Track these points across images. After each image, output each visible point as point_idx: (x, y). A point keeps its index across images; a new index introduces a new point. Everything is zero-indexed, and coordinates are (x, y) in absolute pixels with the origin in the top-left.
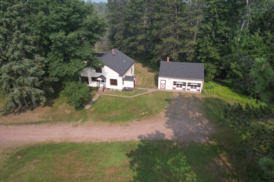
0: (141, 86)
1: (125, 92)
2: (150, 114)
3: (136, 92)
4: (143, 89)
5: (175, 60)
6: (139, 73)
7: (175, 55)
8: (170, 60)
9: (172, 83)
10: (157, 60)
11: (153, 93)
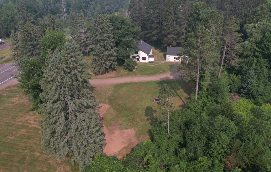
0: (157, 60)
1: (150, 63)
2: (164, 72)
3: (155, 63)
4: (159, 61)
5: (174, 46)
6: (155, 53)
7: (174, 43)
8: (172, 46)
9: (174, 58)
10: (165, 46)
11: (164, 63)
